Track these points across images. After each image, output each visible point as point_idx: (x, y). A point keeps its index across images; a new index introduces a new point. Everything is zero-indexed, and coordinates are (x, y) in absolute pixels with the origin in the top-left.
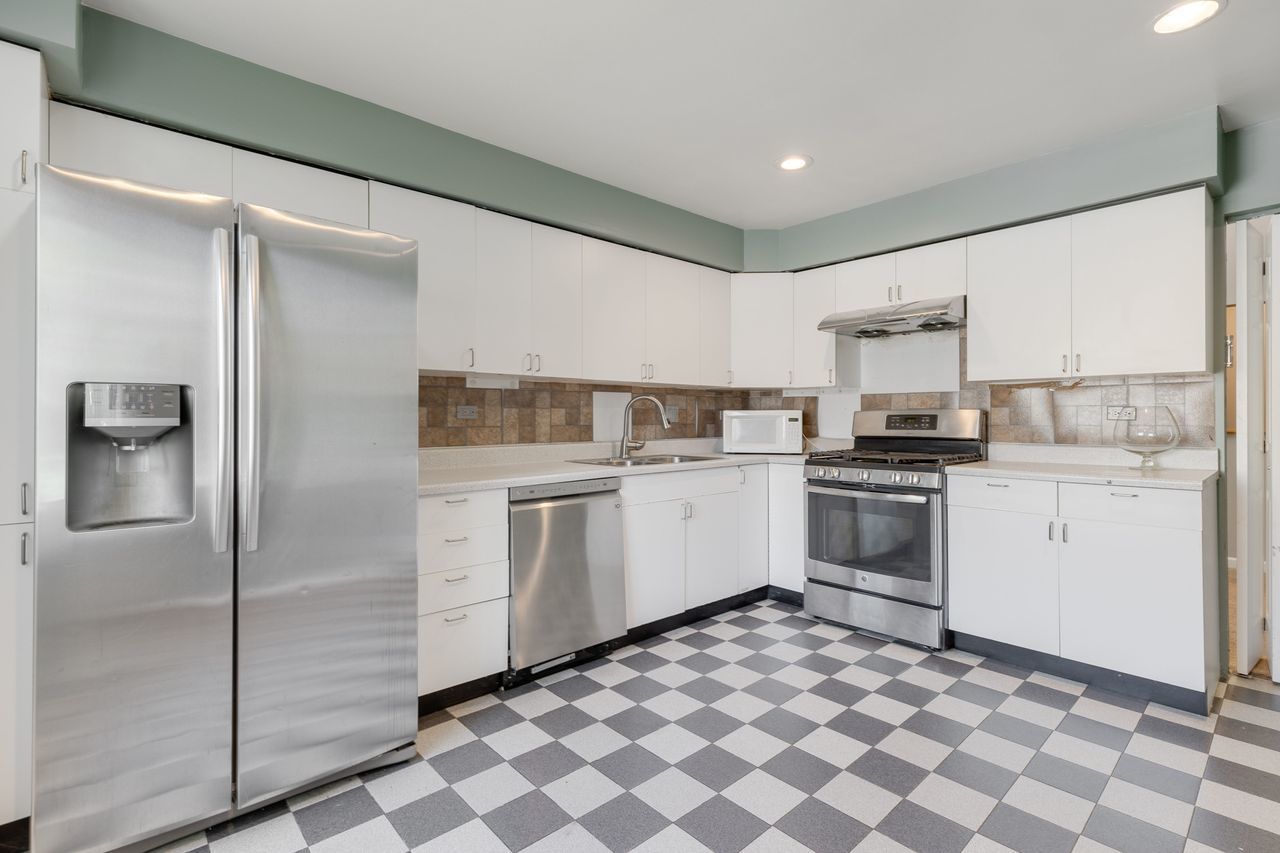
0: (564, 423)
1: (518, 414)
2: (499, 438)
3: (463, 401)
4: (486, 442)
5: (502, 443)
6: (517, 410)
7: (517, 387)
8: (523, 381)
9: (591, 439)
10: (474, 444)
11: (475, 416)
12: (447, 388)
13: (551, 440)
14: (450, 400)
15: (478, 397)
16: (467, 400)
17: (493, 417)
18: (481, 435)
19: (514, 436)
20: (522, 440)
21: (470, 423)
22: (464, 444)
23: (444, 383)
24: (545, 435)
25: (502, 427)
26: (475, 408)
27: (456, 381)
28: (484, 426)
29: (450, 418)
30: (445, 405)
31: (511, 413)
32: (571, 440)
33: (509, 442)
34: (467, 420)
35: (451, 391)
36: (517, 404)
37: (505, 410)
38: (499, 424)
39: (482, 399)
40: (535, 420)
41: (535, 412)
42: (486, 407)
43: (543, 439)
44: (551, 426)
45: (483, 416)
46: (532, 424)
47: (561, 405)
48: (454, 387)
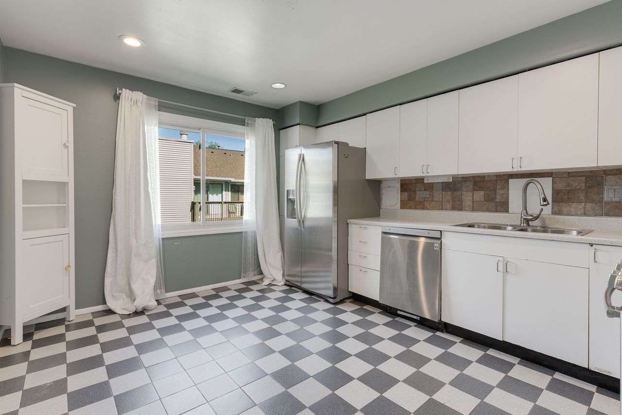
0: (483, 200)
1: (452, 195)
2: (441, 207)
3: (423, 189)
4: (434, 208)
5: (442, 209)
6: (451, 193)
7: (451, 180)
8: (455, 177)
9: (507, 211)
10: (427, 209)
11: (428, 196)
12: (416, 183)
13: (473, 210)
14: (417, 189)
15: (430, 187)
16: (424, 188)
17: (438, 195)
18: (431, 205)
19: (449, 206)
20: (454, 208)
21: (426, 199)
22: (423, 208)
23: (414, 182)
24: (469, 206)
25: (442, 201)
26: (428, 192)
27: (419, 180)
28: (433, 201)
29: (417, 197)
30: (415, 191)
31: (448, 195)
32: (488, 210)
33: (446, 209)
34: (425, 198)
35: (417, 184)
36: (450, 189)
37: (443, 193)
38: (440, 200)
39: (432, 188)
40: (462, 198)
41: (462, 194)
42: (434, 192)
43: (467, 208)
44: (473, 202)
45: (433, 196)
46: (461, 201)
47: (481, 189)
48: (419, 183)
